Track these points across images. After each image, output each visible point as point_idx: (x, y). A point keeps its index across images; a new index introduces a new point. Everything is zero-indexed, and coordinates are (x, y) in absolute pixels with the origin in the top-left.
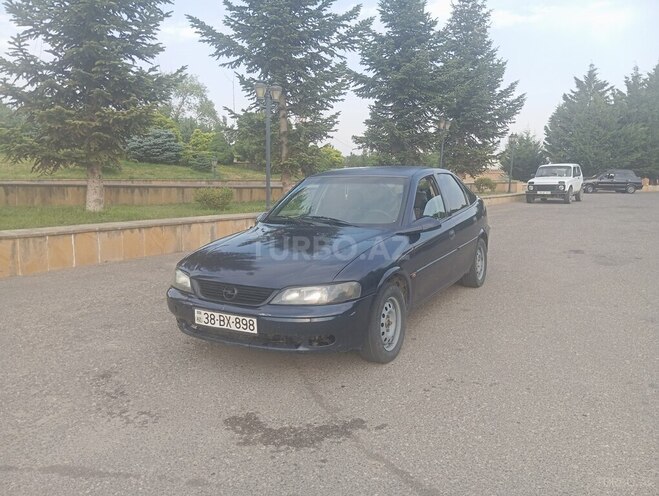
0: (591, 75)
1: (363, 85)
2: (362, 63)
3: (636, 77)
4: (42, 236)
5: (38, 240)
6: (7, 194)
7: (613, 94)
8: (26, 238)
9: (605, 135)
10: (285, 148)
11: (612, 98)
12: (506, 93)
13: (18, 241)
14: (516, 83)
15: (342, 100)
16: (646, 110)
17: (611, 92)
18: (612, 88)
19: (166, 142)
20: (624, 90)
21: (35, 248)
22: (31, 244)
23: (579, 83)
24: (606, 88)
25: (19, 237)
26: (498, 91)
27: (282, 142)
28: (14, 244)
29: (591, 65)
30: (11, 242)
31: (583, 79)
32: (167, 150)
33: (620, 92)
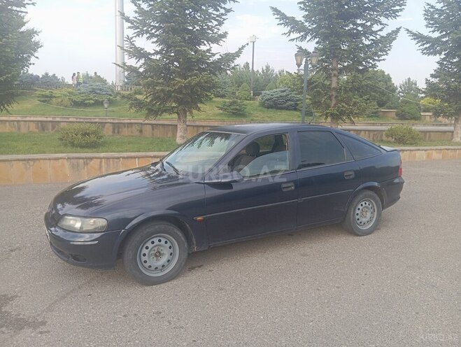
1: (428, 45)
2: (427, 26)
4: (118, 158)
5: (116, 160)
6: (153, 129)
8: (108, 158)
10: (334, 99)
13: (103, 160)
15: (384, 60)
19: (288, 95)
21: (113, 164)
22: (111, 162)
25: (104, 158)
27: (332, 95)
28: (101, 162)
30: (99, 160)
32: (289, 100)
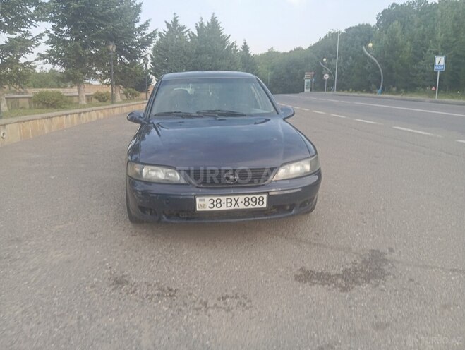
0: (175, 20)
3: (202, 24)
7: (189, 34)
9: (189, 62)
11: (188, 37)
12: (143, 27)
14: (149, 20)
16: (209, 46)
17: (187, 33)
18: (188, 30)
20: (196, 33)
23: (168, 25)
24: (185, 30)
26: (137, 25)
29: (175, 14)
31: (170, 23)
33: (193, 34)
